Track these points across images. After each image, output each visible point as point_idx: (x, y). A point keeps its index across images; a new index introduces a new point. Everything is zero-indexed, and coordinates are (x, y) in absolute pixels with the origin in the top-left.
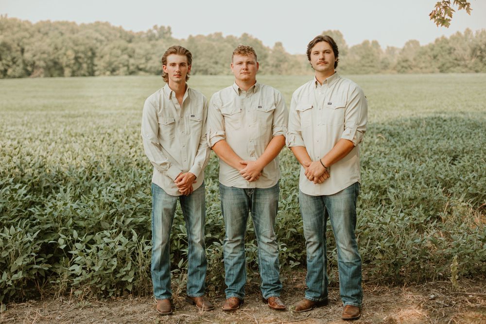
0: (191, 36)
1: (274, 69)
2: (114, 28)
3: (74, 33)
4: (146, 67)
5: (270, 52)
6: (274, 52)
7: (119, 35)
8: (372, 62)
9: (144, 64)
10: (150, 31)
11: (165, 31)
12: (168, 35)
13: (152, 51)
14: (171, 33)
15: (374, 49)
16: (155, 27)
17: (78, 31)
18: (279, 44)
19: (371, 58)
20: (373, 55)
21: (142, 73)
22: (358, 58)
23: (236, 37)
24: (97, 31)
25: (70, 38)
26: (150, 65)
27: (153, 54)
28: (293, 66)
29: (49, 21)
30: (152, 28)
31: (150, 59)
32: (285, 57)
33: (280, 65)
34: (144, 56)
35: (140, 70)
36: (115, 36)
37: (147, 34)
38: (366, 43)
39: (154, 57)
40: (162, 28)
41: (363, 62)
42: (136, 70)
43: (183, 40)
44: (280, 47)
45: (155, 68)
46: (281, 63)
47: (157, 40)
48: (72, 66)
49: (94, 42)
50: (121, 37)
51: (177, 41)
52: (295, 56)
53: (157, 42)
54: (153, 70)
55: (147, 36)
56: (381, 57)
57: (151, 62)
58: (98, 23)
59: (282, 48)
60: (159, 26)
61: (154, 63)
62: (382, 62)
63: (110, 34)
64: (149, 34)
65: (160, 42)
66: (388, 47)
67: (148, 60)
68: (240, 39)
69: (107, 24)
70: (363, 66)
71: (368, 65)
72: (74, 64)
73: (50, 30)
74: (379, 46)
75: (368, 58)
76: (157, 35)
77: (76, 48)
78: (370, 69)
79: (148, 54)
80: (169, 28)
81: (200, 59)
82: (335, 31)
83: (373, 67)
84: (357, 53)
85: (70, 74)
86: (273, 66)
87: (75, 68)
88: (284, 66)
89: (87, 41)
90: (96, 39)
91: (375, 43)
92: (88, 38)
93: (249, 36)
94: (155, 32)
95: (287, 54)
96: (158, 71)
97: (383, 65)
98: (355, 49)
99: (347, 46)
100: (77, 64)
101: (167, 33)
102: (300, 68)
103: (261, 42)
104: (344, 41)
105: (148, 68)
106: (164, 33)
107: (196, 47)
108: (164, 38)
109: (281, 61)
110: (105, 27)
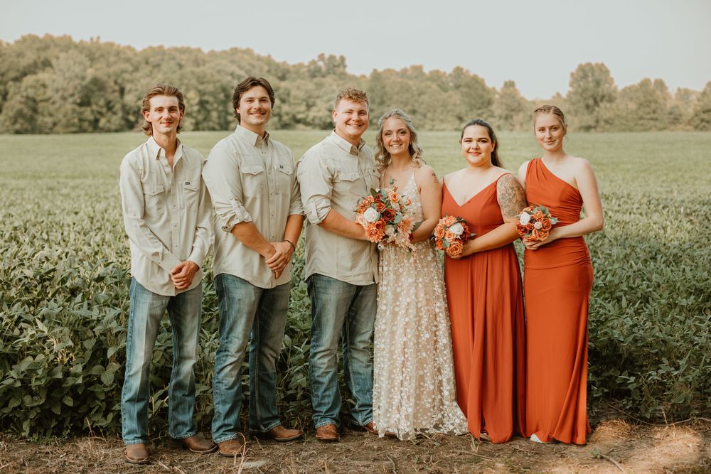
0: (375, 70)
1: (501, 122)
2: (259, 58)
3: (198, 65)
4: (307, 117)
5: (497, 96)
6: (502, 97)
7: (266, 68)
8: (654, 112)
9: (303, 112)
10: (313, 62)
11: (336, 64)
12: (341, 69)
13: (316, 93)
14: (345, 67)
15: (658, 92)
16: (321, 57)
17: (204, 62)
18: (510, 84)
19: (653, 106)
20: (656, 102)
21: (301, 126)
22: (632, 106)
23: (445, 73)
24: (233, 62)
25: (193, 73)
26: (312, 114)
27: (318, 97)
29: (161, 47)
30: (316, 59)
31: (314, 105)
32: (519, 105)
33: (512, 117)
34: (304, 100)
35: (298, 121)
36: (261, 70)
37: (309, 66)
38: (645, 83)
39: (318, 101)
40: (332, 58)
41: (640, 113)
42: (292, 122)
43: (363, 76)
44: (512, 89)
45: (320, 119)
46: (513, 113)
47: (324, 76)
48: (194, 115)
49: (229, 78)
50: (269, 71)
51: (353, 78)
52: (534, 103)
53: (323, 80)
54: (317, 121)
55: (309, 71)
56: (669, 105)
57: (314, 109)
58: (235, 51)
59: (516, 90)
60: (327, 56)
61: (319, 111)
62: (671, 113)
63: (253, 66)
64: (312, 67)
65: (329, 80)
66: (679, 89)
67: (309, 107)
68: (450, 75)
69: (248, 52)
70: (641, 118)
71: (648, 117)
72: (199, 111)
73: (162, 60)
74: (666, 88)
75: (649, 106)
76: (324, 69)
77: (201, 87)
78: (652, 123)
79: (310, 97)
80: (343, 59)
81: (389, 106)
82: (597, 65)
83: (656, 120)
84: (631, 99)
85: (192, 127)
86: (501, 117)
87: (200, 117)
88: (519, 118)
89: (217, 77)
90: (232, 74)
91: (660, 84)
92: (219, 72)
93: (464, 71)
94: (321, 64)
95: (522, 99)
96: (324, 123)
97: (672, 117)
98: (628, 92)
99: (616, 88)
100: (203, 112)
101: (338, 66)
103: (483, 80)
104: (612, 79)
105: (309, 119)
106: (334, 66)
107: (384, 87)
108: (334, 73)
109: (513, 110)
110: (246, 57)
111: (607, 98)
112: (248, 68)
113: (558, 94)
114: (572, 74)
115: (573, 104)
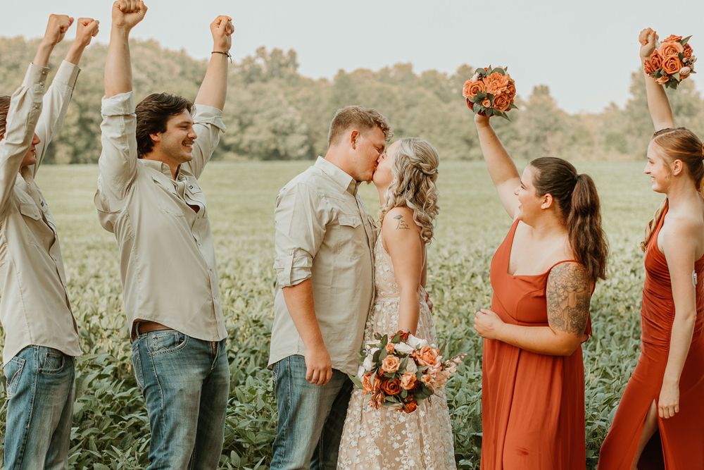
0: (341, 71)
2: (167, 54)
4: (241, 141)
6: (530, 108)
7: (178, 69)
9: (235, 135)
10: (249, 60)
11: (283, 61)
12: (290, 70)
13: (254, 107)
14: (296, 66)
16: (261, 52)
18: (542, 91)
21: (231, 155)
26: (248, 136)
27: (257, 112)
28: (574, 139)
29: (19, 40)
30: (253, 54)
31: (251, 123)
32: (556, 120)
33: (545, 138)
34: (235, 117)
35: (227, 148)
36: (171, 72)
37: (242, 66)
39: (257, 118)
40: (277, 53)
42: (219, 151)
43: (324, 80)
44: (544, 97)
45: (260, 144)
46: (547, 133)
47: (265, 81)
48: (71, 140)
50: (183, 74)
51: (310, 83)
52: (577, 117)
53: (264, 86)
54: (255, 148)
55: (243, 72)
57: (251, 129)
59: (551, 99)
60: (269, 50)
61: (259, 133)
63: (159, 66)
64: (247, 67)
65: (272, 85)
67: (243, 126)
68: (453, 77)
72: (79, 135)
73: (22, 57)
76: (265, 70)
77: (82, 99)
79: (245, 112)
80: (293, 54)
85: (68, 159)
87: (81, 144)
94: (260, 62)
95: (560, 111)
96: (267, 151)
100: (85, 136)
101: (287, 65)
102: (590, 144)
105: (243, 146)
106: (281, 66)
107: (354, 97)
108: (281, 76)
109: (546, 129)
110: (148, 52)
111: (685, 110)
112: (151, 68)
113: (613, 105)
114: (634, 75)
115: (636, 119)
